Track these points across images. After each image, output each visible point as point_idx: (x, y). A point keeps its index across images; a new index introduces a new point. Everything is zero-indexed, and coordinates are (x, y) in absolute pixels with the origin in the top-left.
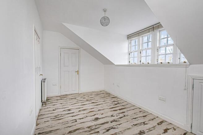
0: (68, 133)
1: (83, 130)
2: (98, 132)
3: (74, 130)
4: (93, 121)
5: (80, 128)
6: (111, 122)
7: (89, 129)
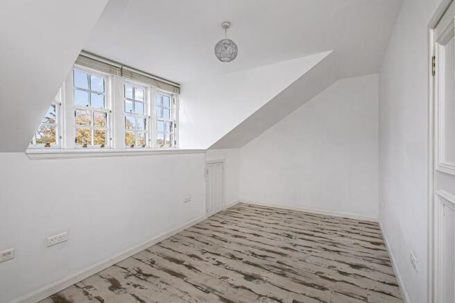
0: (327, 289)
1: (297, 277)
2: (278, 262)
3: (313, 287)
4: (262, 280)
5: (299, 283)
6: (242, 259)
7: (286, 272)
